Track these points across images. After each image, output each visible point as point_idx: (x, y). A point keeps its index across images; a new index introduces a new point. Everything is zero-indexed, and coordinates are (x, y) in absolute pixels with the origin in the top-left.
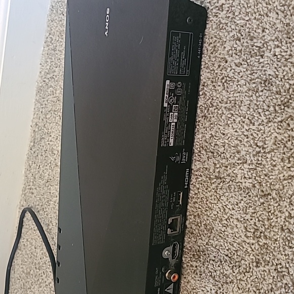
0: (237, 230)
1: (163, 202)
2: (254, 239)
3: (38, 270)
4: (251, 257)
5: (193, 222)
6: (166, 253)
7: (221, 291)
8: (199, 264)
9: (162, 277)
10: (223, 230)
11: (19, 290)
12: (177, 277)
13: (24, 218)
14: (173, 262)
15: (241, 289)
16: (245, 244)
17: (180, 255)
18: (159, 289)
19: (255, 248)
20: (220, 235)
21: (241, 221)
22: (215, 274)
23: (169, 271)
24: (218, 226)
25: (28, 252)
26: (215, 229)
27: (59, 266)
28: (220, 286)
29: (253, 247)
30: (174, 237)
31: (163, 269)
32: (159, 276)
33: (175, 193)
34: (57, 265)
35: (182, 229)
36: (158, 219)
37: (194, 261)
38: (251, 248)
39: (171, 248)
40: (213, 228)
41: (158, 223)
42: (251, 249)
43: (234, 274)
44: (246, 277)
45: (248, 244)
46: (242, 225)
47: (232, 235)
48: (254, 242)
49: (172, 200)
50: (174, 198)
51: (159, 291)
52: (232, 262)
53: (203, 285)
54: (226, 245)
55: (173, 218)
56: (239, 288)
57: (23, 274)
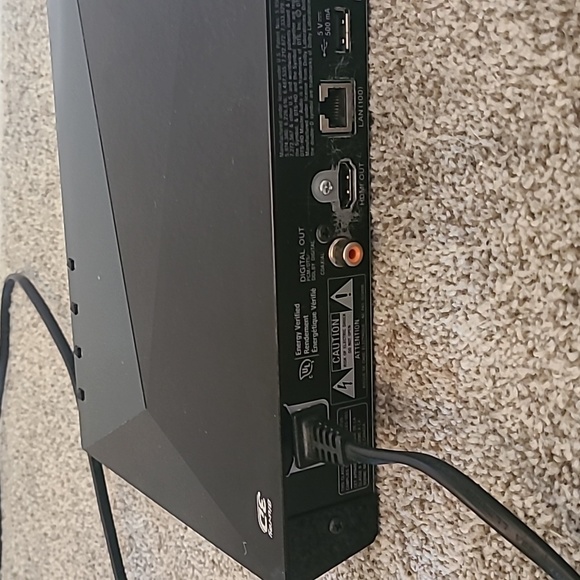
0: (510, 48)
1: (297, 33)
2: (561, 47)
3: (50, 417)
4: (560, 103)
5: (388, 95)
6: (323, 186)
7: (484, 247)
8: (415, 202)
9: (318, 257)
10: (470, 69)
11: (19, 482)
12: (359, 254)
13: (9, 306)
14: (344, 216)
15: (540, 213)
16: (537, 76)
17: (362, 200)
18: (314, 290)
19: (567, 71)
20: (464, 86)
21: (519, 13)
22: (461, 206)
23: (336, 242)
24: (455, 67)
25: (27, 385)
26: (448, 79)
27: (80, 356)
28: (478, 234)
29: (561, 70)
30: (340, 143)
31: (318, 234)
32: (308, 252)
33: (327, 10)
34: (75, 356)
35: (359, 123)
36: (288, 80)
37: (402, 201)
38: (556, 76)
39: (334, 173)
40: (442, 80)
41: (289, 94)
42: (555, 82)
43: (514, 180)
44: (550, 171)
45: (546, 69)
46: (523, 24)
47: (497, 69)
48: (562, 54)
49: (323, 29)
50: (328, 25)
51: (313, 296)
52: (505, 149)
53: (432, 259)
54: (482, 107)
55: (331, 86)
56: (532, 215)
57: (24, 441)
